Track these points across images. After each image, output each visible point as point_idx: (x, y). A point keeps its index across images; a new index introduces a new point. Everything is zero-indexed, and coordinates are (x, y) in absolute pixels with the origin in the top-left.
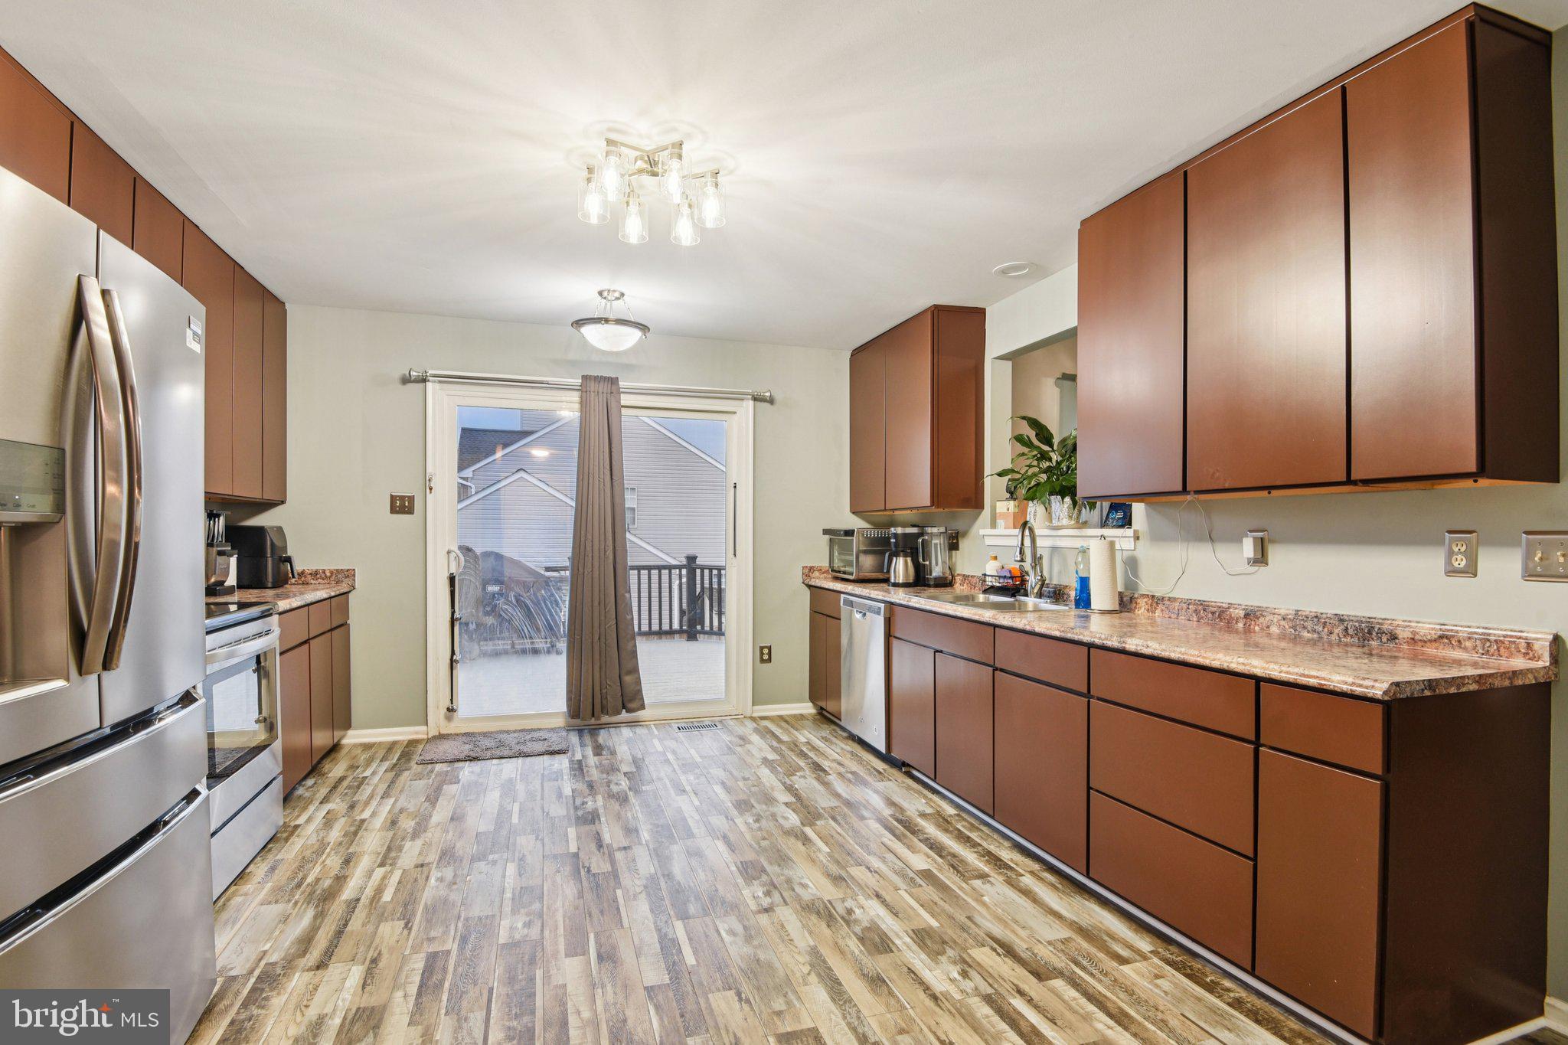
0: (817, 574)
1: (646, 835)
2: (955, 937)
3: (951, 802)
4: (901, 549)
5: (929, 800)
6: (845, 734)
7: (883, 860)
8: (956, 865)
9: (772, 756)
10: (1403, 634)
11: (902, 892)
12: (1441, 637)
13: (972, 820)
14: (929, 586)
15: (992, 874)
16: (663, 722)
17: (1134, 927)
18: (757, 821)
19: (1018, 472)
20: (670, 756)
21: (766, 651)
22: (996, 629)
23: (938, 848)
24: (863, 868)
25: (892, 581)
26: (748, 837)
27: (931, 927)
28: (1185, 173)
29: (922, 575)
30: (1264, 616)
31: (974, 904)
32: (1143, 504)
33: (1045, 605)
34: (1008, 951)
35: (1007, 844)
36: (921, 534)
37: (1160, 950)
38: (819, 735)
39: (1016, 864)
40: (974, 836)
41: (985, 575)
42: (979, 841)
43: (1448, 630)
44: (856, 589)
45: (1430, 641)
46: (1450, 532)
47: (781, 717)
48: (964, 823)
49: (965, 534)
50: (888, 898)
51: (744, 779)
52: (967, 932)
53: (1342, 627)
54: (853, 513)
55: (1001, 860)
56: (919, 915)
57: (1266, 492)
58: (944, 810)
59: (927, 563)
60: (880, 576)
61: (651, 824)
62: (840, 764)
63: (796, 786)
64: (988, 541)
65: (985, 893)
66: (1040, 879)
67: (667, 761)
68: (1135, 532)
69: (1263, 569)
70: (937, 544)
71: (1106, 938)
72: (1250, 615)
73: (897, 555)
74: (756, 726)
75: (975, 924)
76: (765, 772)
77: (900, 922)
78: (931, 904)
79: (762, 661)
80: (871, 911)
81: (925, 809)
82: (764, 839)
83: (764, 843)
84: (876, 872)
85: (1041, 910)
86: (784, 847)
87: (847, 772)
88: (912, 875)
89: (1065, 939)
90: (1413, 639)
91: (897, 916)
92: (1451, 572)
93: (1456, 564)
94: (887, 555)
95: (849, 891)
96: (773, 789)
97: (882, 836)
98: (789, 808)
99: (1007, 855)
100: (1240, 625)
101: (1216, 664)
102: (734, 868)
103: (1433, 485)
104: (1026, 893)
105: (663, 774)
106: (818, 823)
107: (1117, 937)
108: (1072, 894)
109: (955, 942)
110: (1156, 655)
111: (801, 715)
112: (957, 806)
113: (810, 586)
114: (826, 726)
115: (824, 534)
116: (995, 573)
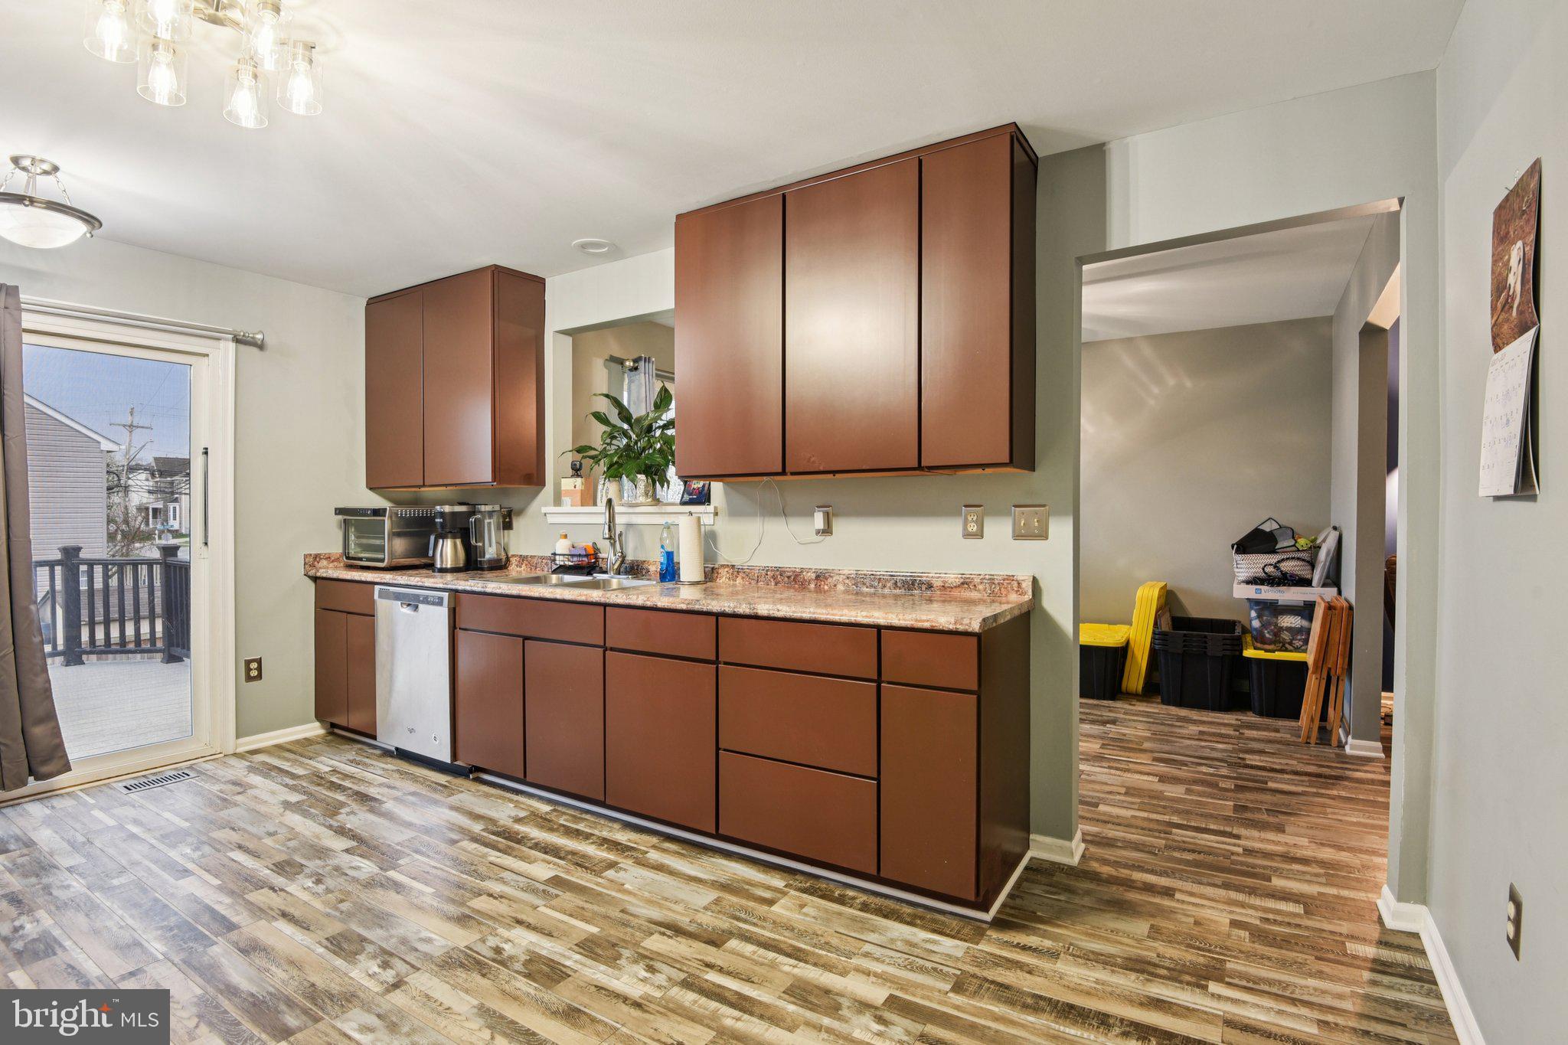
0: (324, 563)
1: (158, 946)
2: (621, 935)
3: (541, 798)
4: (448, 530)
5: (517, 804)
6: (378, 752)
7: (502, 880)
8: (581, 862)
9: (294, 798)
10: (937, 583)
11: (542, 909)
12: (963, 583)
13: (571, 812)
14: (482, 569)
15: (620, 860)
16: (97, 785)
17: (762, 869)
18: (318, 882)
19: (596, 450)
20: (135, 829)
21: (254, 665)
22: (607, 608)
23: (553, 850)
24: (484, 897)
25: (438, 565)
26: (317, 904)
27: (593, 935)
28: (784, 196)
29: (473, 558)
30: (831, 577)
31: (619, 895)
32: (721, 483)
33: (627, 581)
34: (677, 930)
35: (616, 826)
36: (473, 513)
37: (791, 882)
38: (344, 759)
39: (635, 843)
40: (581, 827)
41: (555, 554)
42: (589, 831)
43: (967, 578)
44: (399, 578)
45: (956, 587)
46: (966, 506)
47: (279, 747)
48: (564, 817)
49: (520, 512)
50: (531, 920)
51: (270, 834)
52: (630, 927)
53: (893, 581)
54: (371, 489)
55: (620, 844)
56: (574, 927)
57: (832, 475)
58: (538, 809)
59: (480, 544)
60: (424, 561)
61: (157, 929)
62: (389, 787)
63: (348, 826)
64: (551, 519)
65: (623, 881)
66: (664, 850)
67: (133, 836)
68: (716, 508)
69: (828, 538)
70: (491, 525)
71: (747, 887)
72: (820, 577)
73: (443, 537)
74: (248, 764)
75: (632, 915)
76: (295, 820)
77: (559, 942)
78: (579, 910)
79: (249, 678)
80: (520, 941)
81: (518, 813)
82: (342, 901)
83: (344, 906)
84: (501, 897)
85: (683, 880)
86: (373, 903)
87: (405, 794)
88: (542, 887)
89: (716, 900)
90: (943, 586)
91: (552, 936)
92: (967, 535)
93: (970, 530)
94: (432, 538)
95: (484, 928)
96: (318, 837)
97: (484, 856)
98: (353, 854)
99: (623, 837)
100: (812, 586)
101: (845, 619)
102: (321, 950)
103: (956, 471)
104: (660, 868)
105: (137, 857)
106: (401, 862)
107: (753, 882)
108: (698, 856)
109: (624, 941)
110: (788, 616)
111: (306, 739)
112: (549, 801)
113: (315, 579)
114: (347, 746)
115: (336, 514)
116: (568, 553)
